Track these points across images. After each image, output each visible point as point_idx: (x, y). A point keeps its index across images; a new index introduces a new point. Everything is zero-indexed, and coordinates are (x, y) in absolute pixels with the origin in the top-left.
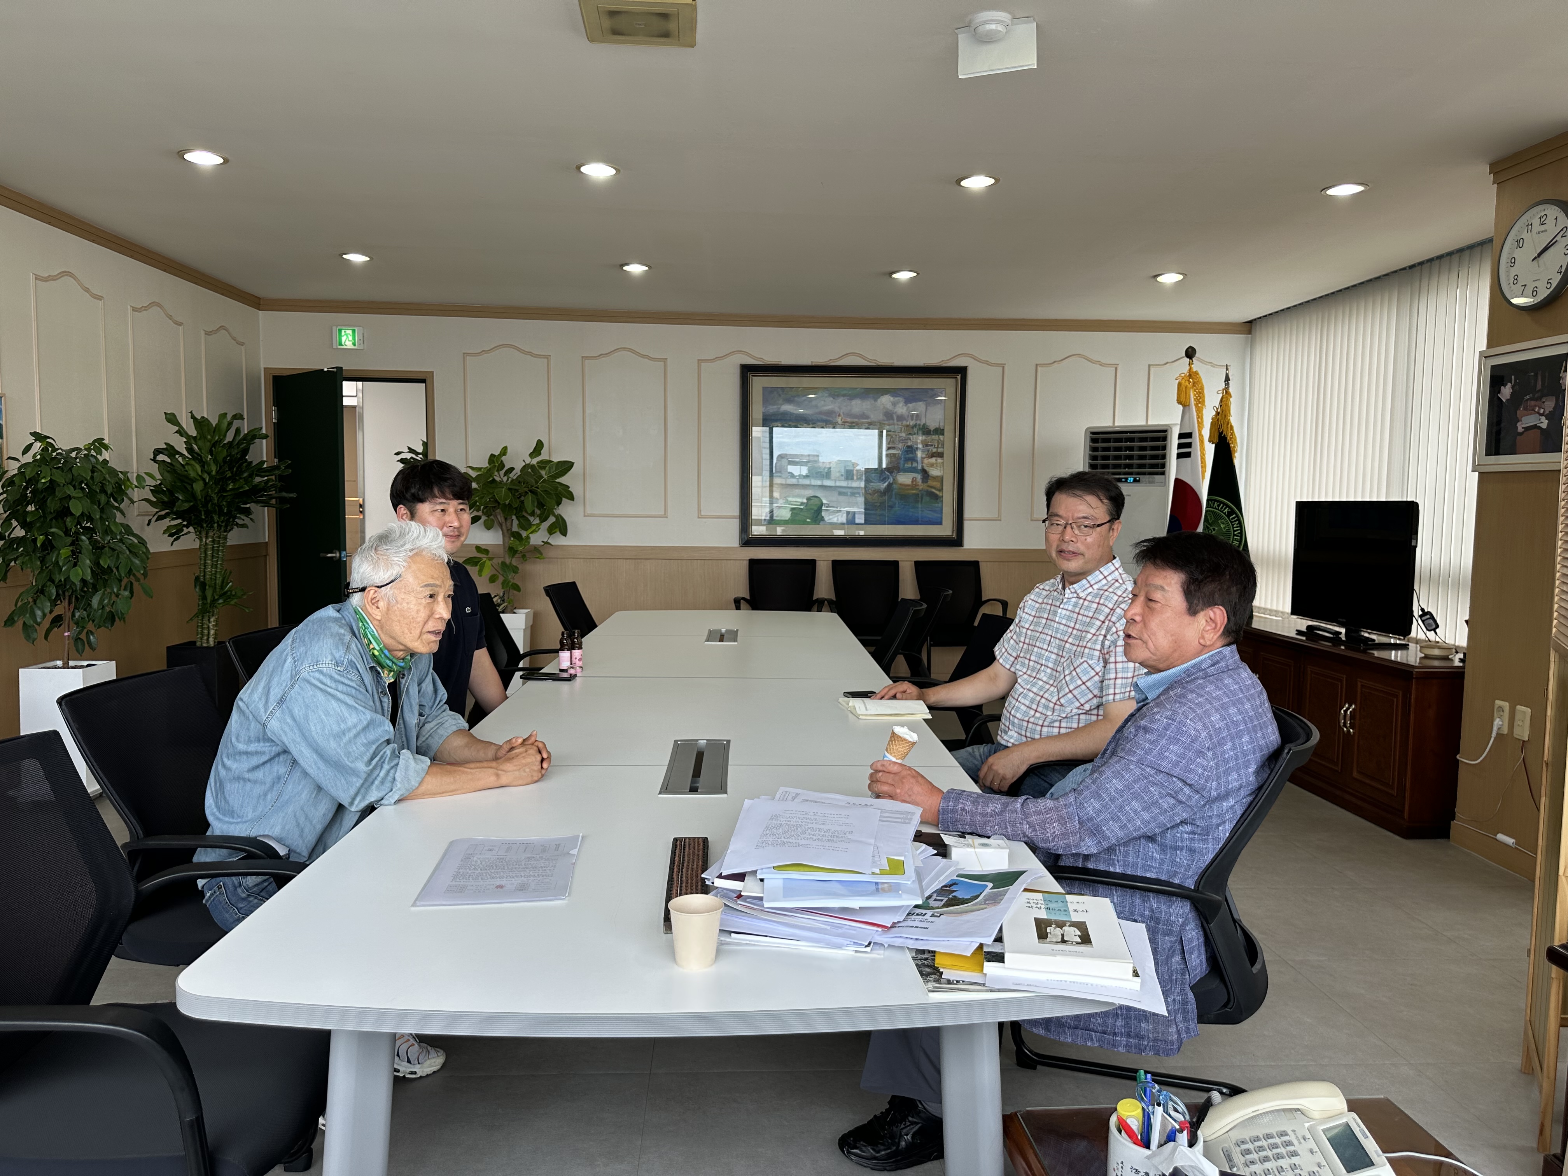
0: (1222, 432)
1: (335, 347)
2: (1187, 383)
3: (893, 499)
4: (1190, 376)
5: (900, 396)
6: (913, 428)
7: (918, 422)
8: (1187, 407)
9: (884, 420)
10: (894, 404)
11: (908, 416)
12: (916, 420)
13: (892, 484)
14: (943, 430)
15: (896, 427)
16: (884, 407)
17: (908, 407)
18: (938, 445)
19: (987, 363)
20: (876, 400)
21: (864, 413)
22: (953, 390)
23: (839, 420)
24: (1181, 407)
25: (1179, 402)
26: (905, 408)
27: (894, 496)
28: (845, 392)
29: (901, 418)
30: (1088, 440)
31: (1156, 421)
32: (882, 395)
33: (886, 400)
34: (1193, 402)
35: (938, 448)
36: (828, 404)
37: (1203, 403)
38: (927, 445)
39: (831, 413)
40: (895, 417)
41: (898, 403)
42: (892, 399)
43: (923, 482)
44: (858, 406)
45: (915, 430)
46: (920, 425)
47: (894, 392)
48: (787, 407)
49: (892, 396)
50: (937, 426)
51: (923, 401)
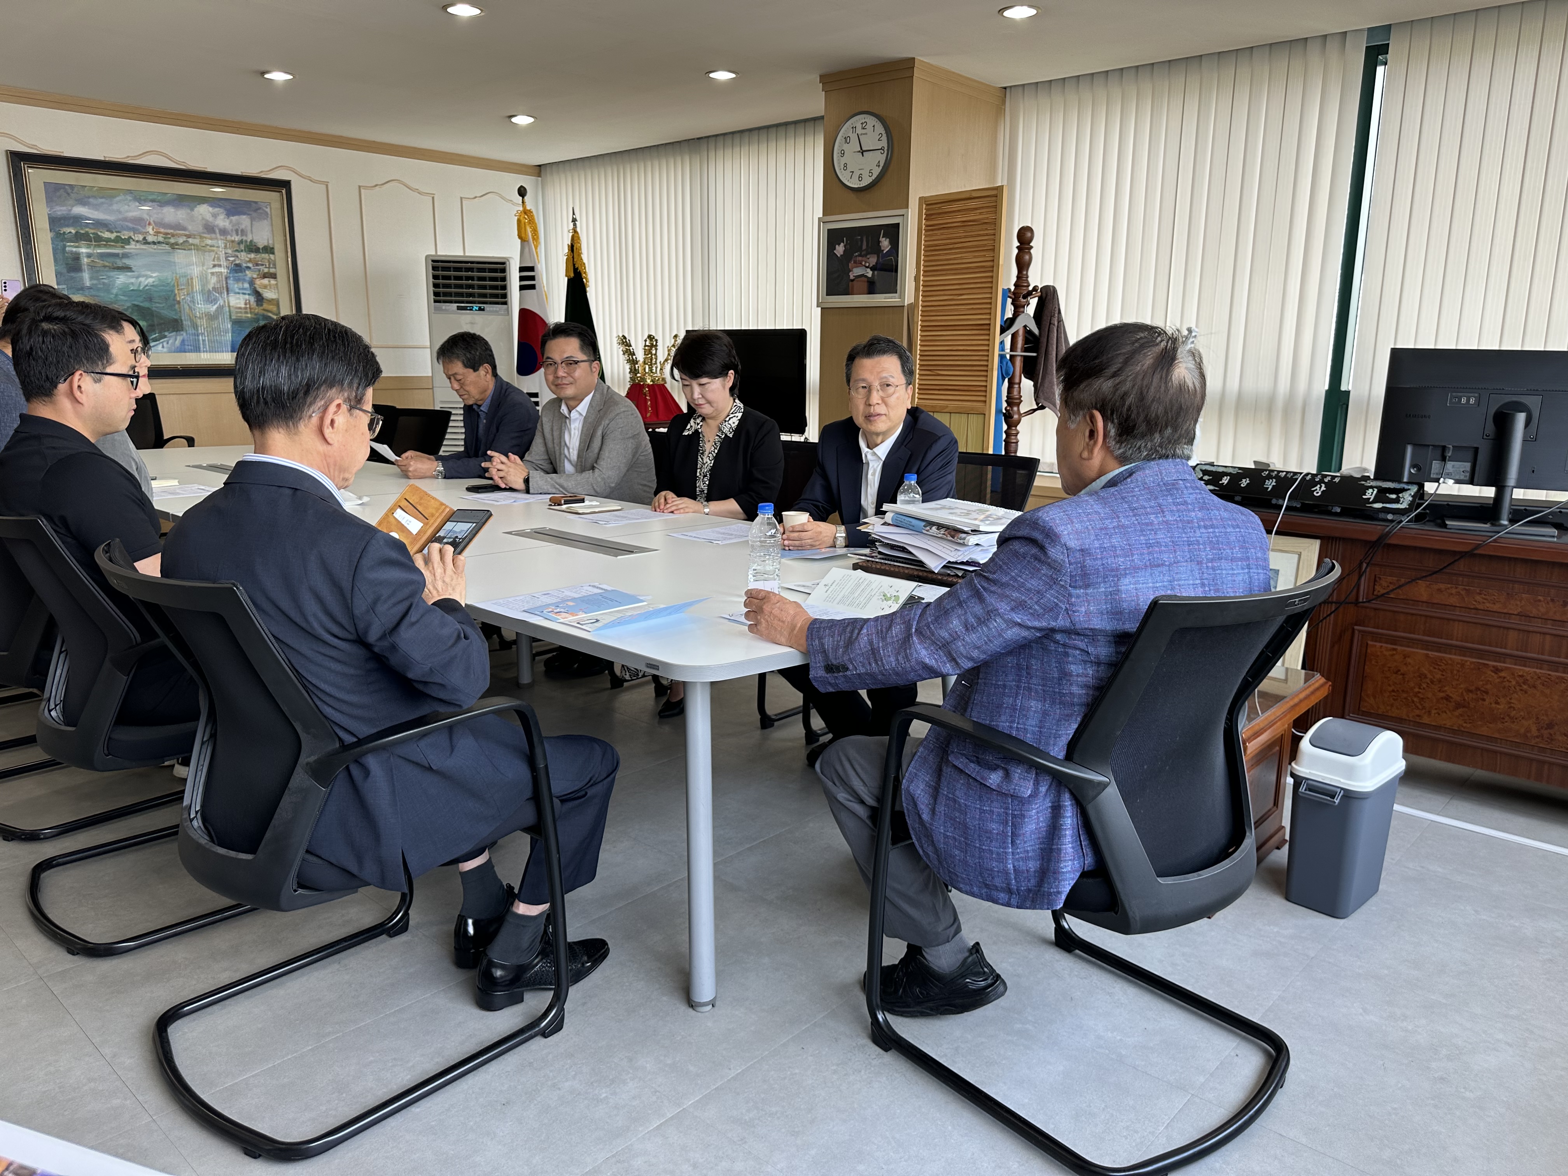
0: (575, 269)
2: (523, 219)
4: (524, 212)
5: (219, 206)
6: (239, 244)
7: (244, 238)
8: (526, 242)
9: (201, 233)
10: (215, 216)
11: (232, 230)
12: (242, 235)
14: (273, 248)
15: (219, 242)
16: (203, 218)
17: (231, 221)
19: (310, 179)
20: (192, 210)
21: (179, 223)
22: (279, 205)
23: (150, 230)
25: (520, 237)
26: (227, 221)
28: (153, 196)
29: (224, 232)
30: (429, 267)
32: (198, 204)
33: (204, 210)
34: (531, 237)
36: (134, 210)
39: (138, 220)
40: (217, 231)
41: (218, 214)
42: (211, 209)
43: (257, 305)
44: (172, 214)
45: (242, 247)
46: (246, 241)
47: (214, 201)
48: (79, 210)
49: (211, 206)
50: (266, 244)
51: (248, 214)
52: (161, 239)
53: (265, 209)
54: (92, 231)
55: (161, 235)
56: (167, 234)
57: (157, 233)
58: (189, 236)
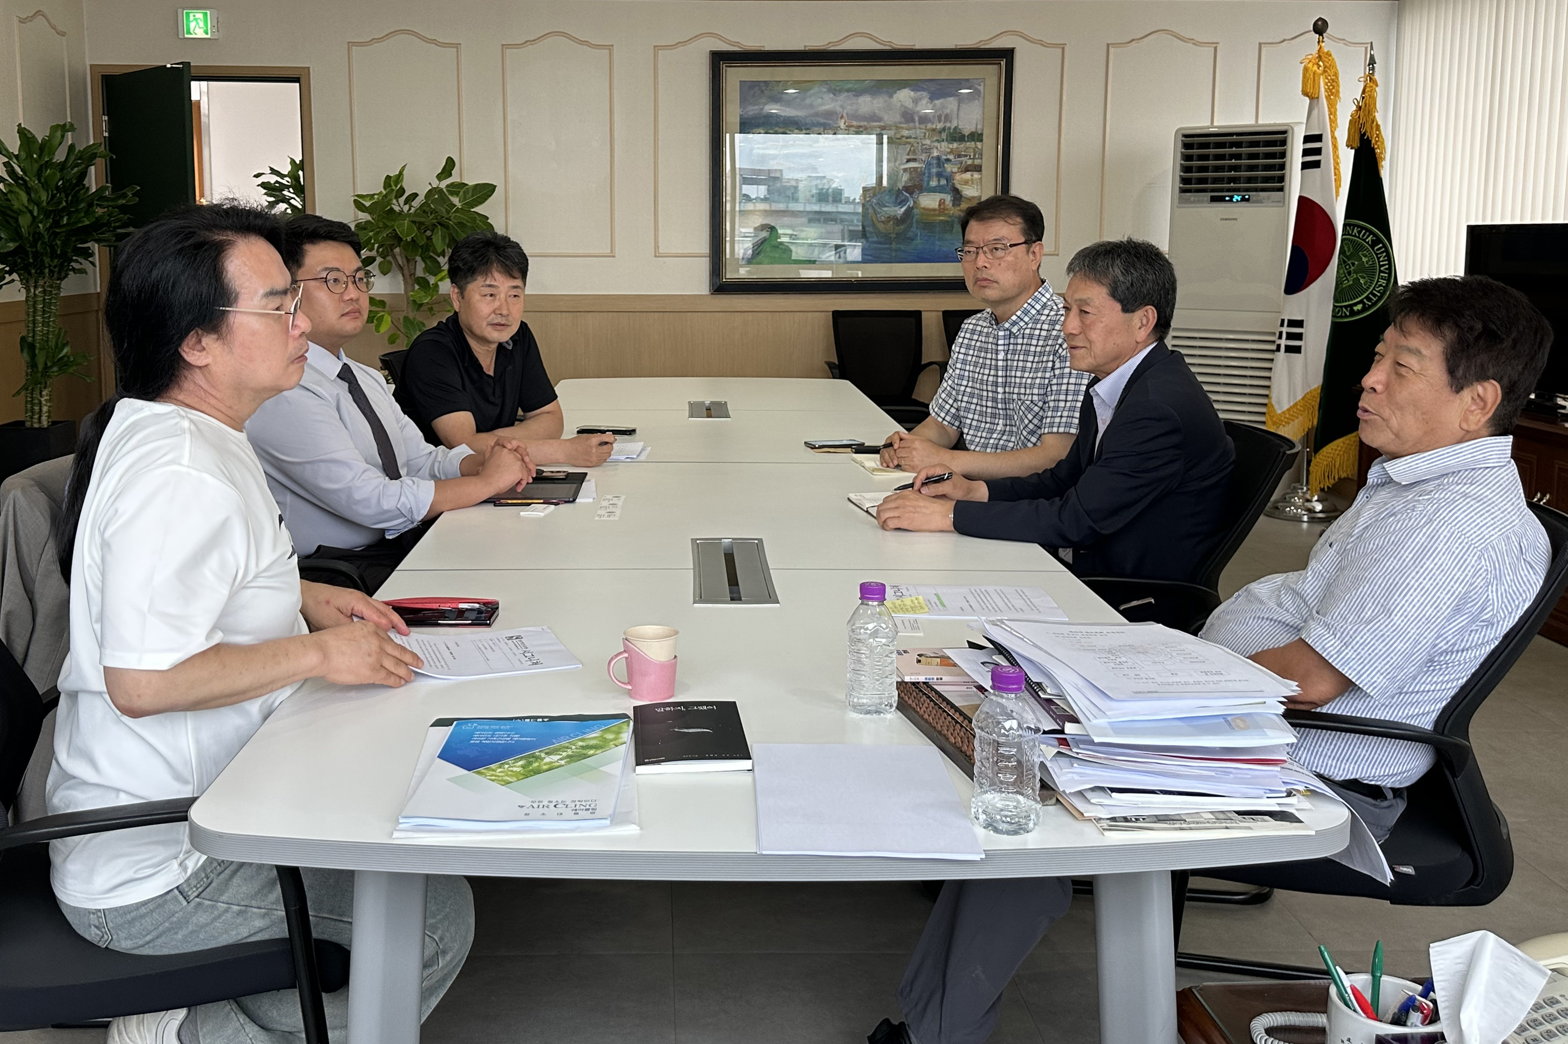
0: (1365, 133)
1: (181, 37)
2: (1315, 68)
3: (914, 229)
4: (1320, 57)
5: (923, 90)
6: (940, 132)
7: (948, 125)
8: (1316, 101)
9: (901, 123)
10: (916, 101)
11: (934, 116)
12: (945, 122)
13: (912, 208)
14: (983, 135)
15: (918, 131)
16: (902, 105)
17: (934, 106)
18: (974, 156)
19: (1041, 43)
20: (891, 96)
21: (875, 113)
22: (995, 80)
23: (842, 126)
24: (1307, 100)
25: (1305, 93)
26: (930, 106)
27: (914, 225)
28: (850, 86)
29: (924, 119)
30: (1180, 145)
31: (1269, 119)
32: (899, 89)
33: (904, 96)
34: (1323, 94)
35: (973, 159)
36: (827, 103)
37: (1337, 94)
38: (959, 156)
39: (830, 114)
40: (917, 119)
41: (920, 99)
42: (912, 93)
43: (953, 205)
44: (867, 104)
45: (944, 135)
46: (950, 128)
47: (916, 84)
48: (772, 109)
49: (913, 90)
50: (974, 130)
51: (956, 96)
52: (852, 131)
53: (978, 86)
55: (854, 127)
56: (860, 127)
57: (849, 124)
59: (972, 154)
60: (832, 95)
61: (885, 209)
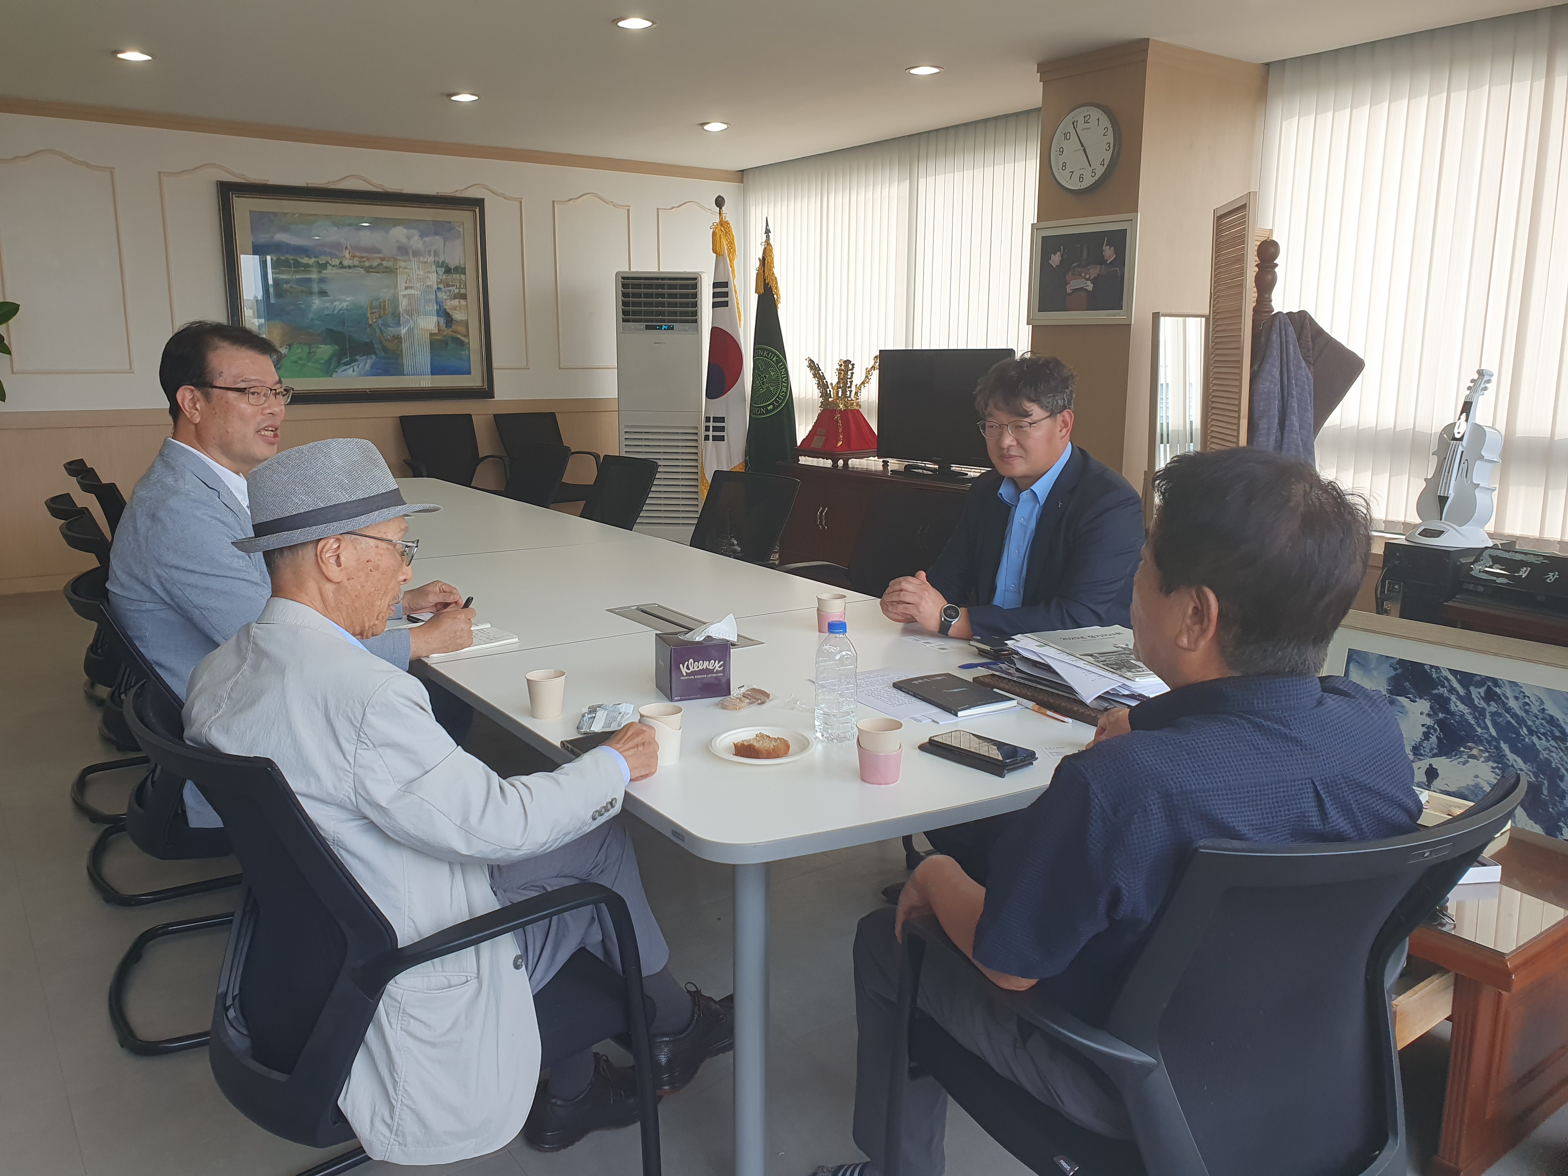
0: (767, 284)
2: (720, 232)
4: (721, 225)
5: (414, 228)
6: (431, 265)
7: (437, 259)
8: (721, 257)
9: (395, 255)
10: (409, 238)
11: (425, 252)
12: (435, 256)
13: (415, 329)
14: (465, 268)
15: (412, 263)
16: (396, 240)
17: (424, 242)
18: (460, 285)
19: (504, 196)
20: (387, 232)
21: (375, 246)
22: (470, 224)
23: (346, 254)
24: (715, 255)
25: (714, 251)
26: (421, 242)
27: (416, 344)
28: (352, 221)
29: (417, 253)
30: (620, 284)
32: (394, 227)
33: (399, 233)
34: (726, 252)
35: (460, 288)
36: (333, 235)
37: (734, 253)
39: (335, 245)
40: (411, 253)
41: (412, 236)
42: (405, 230)
43: (446, 327)
44: (367, 238)
45: (434, 268)
47: (407, 223)
48: (281, 237)
49: (406, 228)
50: (458, 265)
51: (442, 235)
52: (356, 262)
53: (457, 228)
54: (292, 258)
55: (357, 259)
56: (363, 257)
57: (353, 257)
58: (383, 259)
59: (458, 285)
60: (336, 228)
61: (390, 329)
